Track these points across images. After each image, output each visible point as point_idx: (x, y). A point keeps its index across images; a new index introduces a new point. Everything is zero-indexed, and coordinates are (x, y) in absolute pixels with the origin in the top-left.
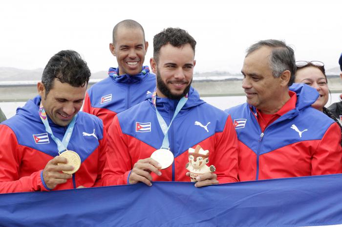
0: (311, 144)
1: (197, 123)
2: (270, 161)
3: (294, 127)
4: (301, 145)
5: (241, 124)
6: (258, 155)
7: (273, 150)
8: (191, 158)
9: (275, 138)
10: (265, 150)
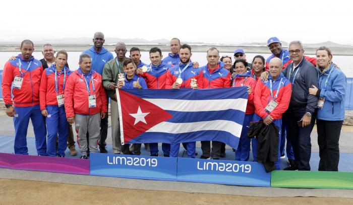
0: (224, 78)
1: (192, 72)
2: (213, 83)
3: (219, 73)
4: (222, 79)
5: (205, 72)
6: (210, 81)
7: (214, 80)
8: (192, 82)
9: (215, 76)
10: (211, 80)
